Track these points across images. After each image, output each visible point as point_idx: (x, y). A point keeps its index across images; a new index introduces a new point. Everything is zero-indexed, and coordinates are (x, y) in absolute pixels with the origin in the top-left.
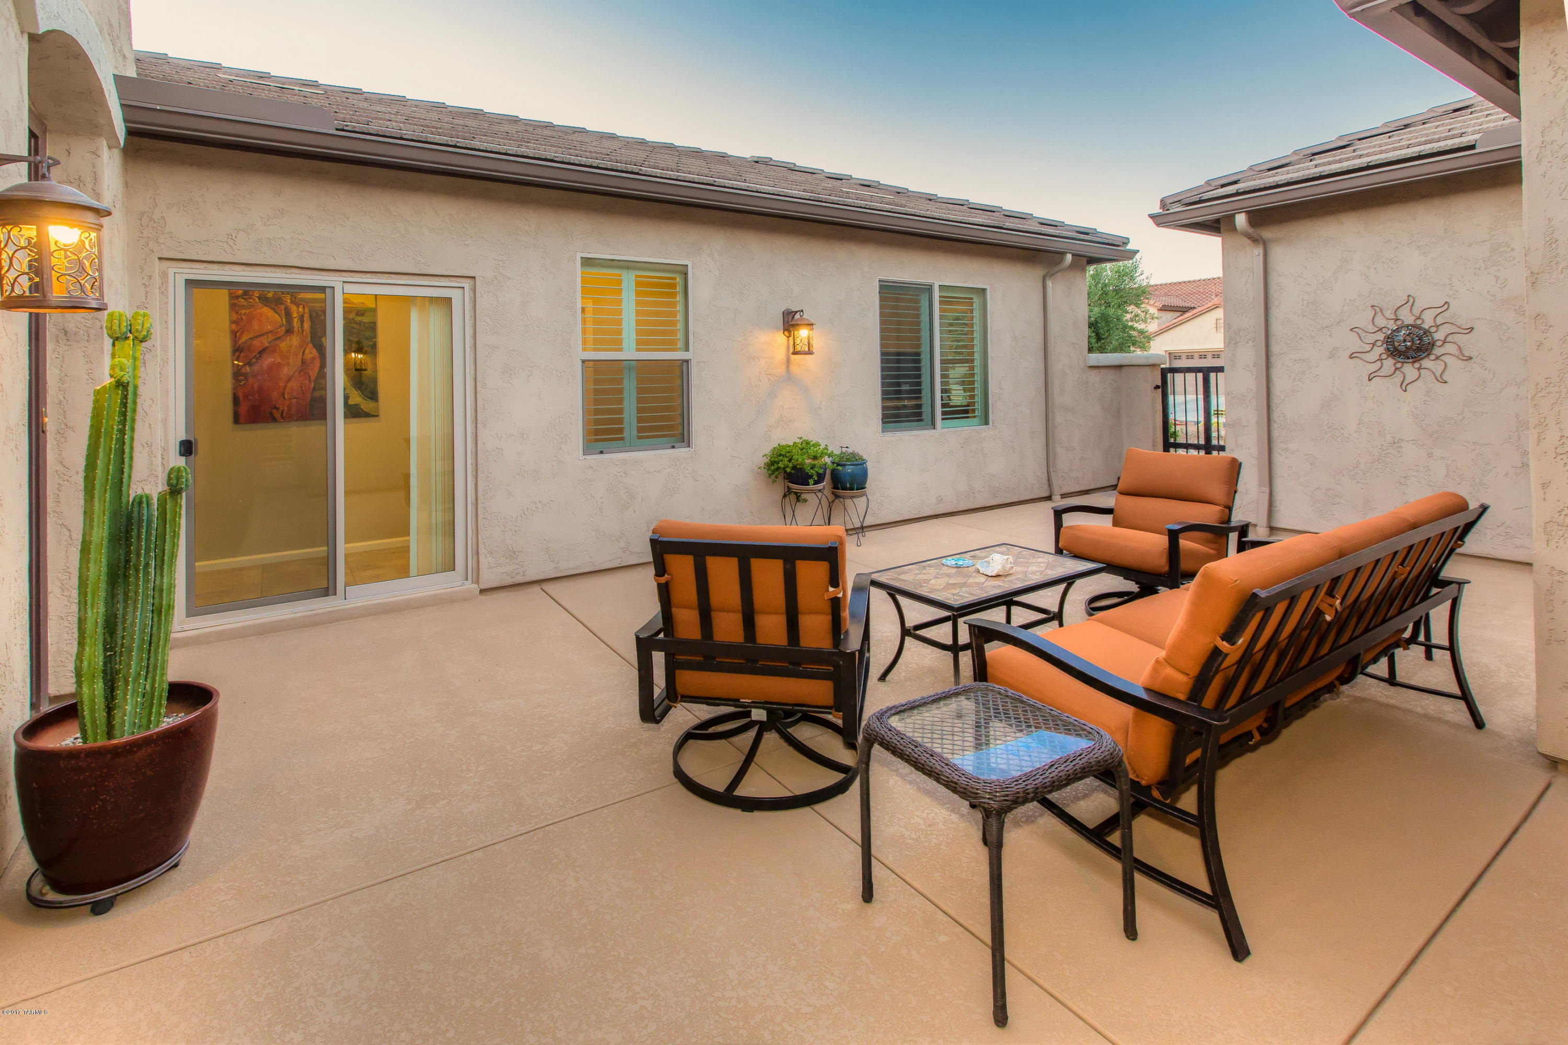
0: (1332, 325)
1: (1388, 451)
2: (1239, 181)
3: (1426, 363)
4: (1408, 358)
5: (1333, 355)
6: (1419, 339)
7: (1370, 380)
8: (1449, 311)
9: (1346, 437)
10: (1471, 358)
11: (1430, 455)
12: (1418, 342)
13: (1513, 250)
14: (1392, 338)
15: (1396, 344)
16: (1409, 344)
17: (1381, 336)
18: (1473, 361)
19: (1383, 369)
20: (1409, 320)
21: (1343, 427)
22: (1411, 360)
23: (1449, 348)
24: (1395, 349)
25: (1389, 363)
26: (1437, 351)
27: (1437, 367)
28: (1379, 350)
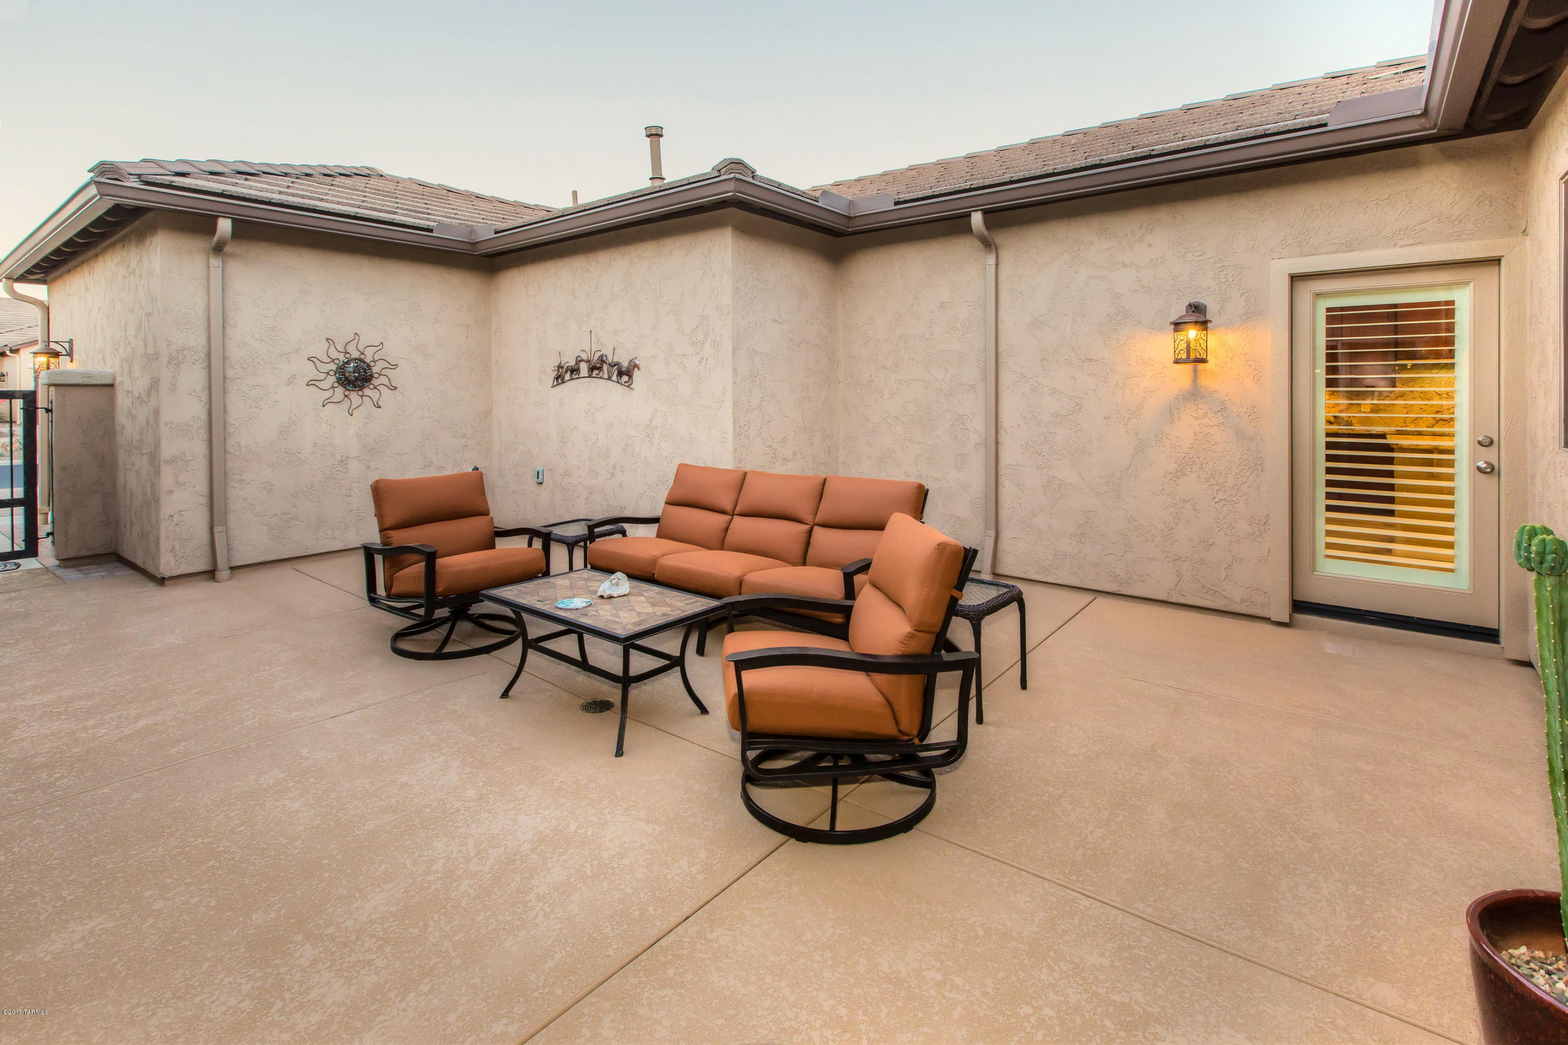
0: (291, 353)
1: (337, 469)
2: (189, 174)
3: (367, 391)
4: (356, 387)
5: (291, 381)
6: (364, 371)
7: (324, 406)
8: (383, 350)
9: (302, 461)
10: (396, 388)
11: (368, 467)
12: (363, 374)
13: (421, 310)
14: (343, 369)
15: (347, 374)
16: (357, 375)
17: (334, 367)
18: (397, 390)
19: (334, 397)
20: (355, 355)
21: (300, 451)
22: (357, 389)
23: (383, 380)
24: (346, 379)
25: (340, 391)
26: (375, 382)
27: (374, 394)
28: (332, 379)
